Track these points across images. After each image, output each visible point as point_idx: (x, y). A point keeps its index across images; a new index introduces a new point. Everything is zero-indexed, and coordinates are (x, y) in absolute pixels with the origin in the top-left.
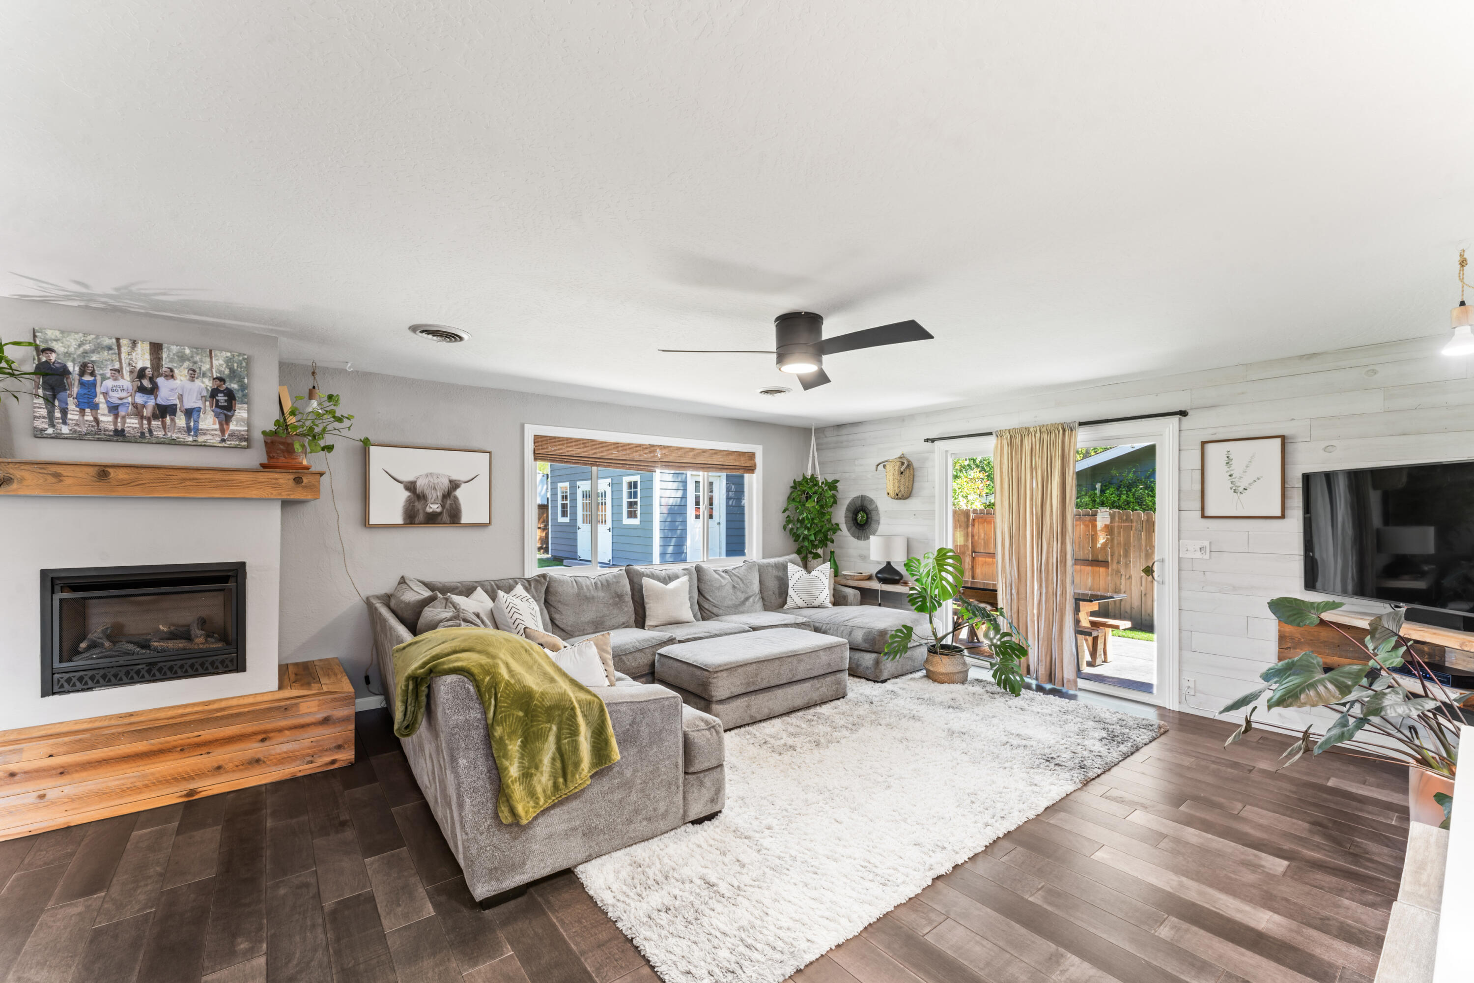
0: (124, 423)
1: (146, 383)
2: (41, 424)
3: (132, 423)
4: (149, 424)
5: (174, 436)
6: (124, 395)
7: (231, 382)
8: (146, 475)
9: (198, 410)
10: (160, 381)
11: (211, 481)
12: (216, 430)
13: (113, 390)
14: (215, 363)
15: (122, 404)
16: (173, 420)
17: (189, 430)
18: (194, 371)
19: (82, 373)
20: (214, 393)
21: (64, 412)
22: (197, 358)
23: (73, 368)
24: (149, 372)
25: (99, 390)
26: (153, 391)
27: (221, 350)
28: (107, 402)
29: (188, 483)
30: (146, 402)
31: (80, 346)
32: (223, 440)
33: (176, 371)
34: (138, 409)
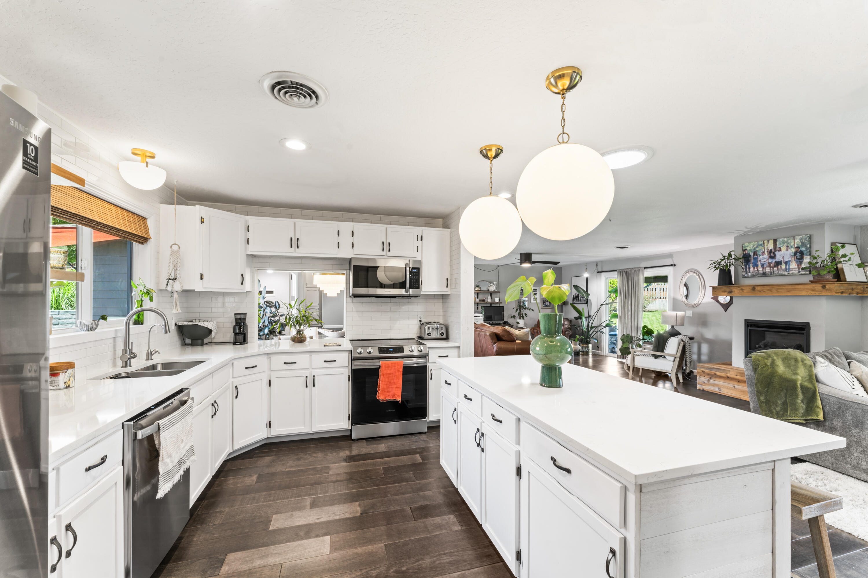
0: (765, 270)
1: (772, 255)
2: (744, 273)
3: (768, 269)
4: (773, 269)
5: (781, 273)
6: (765, 260)
7: (802, 248)
8: (766, 288)
9: (790, 261)
10: (777, 253)
11: (787, 289)
12: (796, 268)
13: (762, 259)
14: (796, 241)
15: (765, 263)
16: (781, 267)
17: (786, 269)
18: (788, 246)
19: (754, 255)
20: (795, 254)
21: (749, 269)
22: (789, 241)
23: (752, 254)
24: (773, 250)
25: (759, 260)
26: (774, 257)
27: (798, 236)
28: (761, 263)
29: (779, 290)
30: (772, 261)
31: (753, 246)
32: (799, 272)
33: (782, 248)
34: (770, 264)
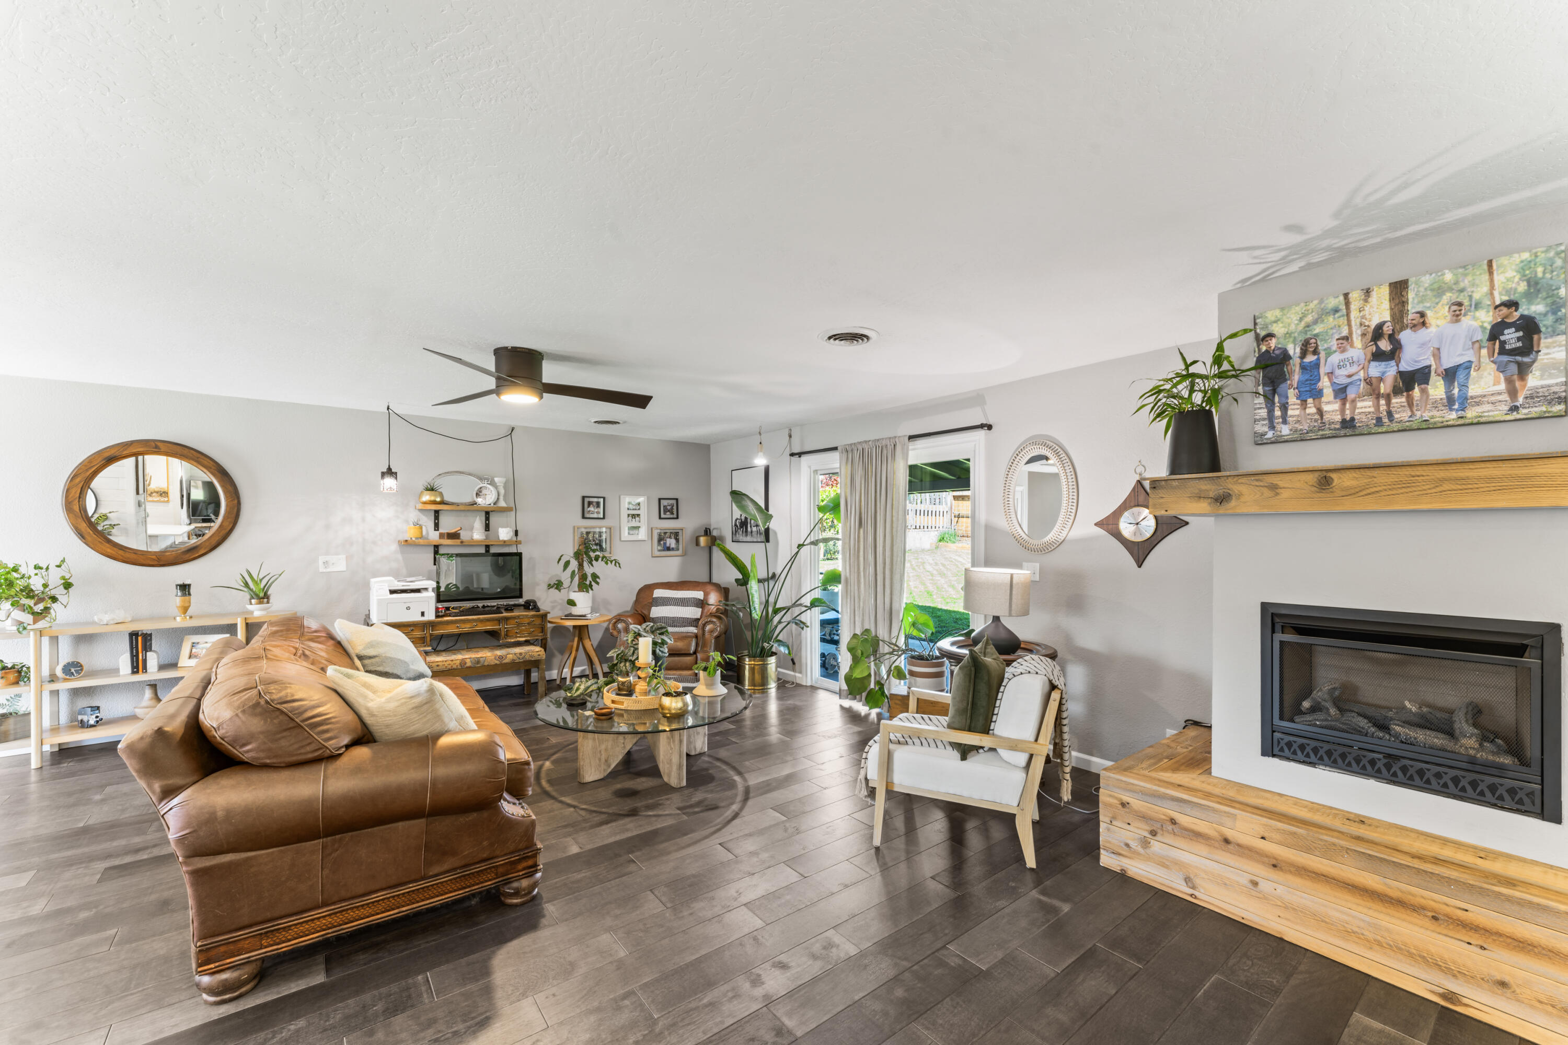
0: (1354, 408)
1: (1385, 345)
2: (1262, 427)
3: (1365, 406)
4: (1388, 403)
5: (1426, 415)
6: (1354, 369)
7: (1530, 302)
8: (1382, 478)
9: (1468, 366)
10: (1405, 337)
11: (1490, 479)
12: (1499, 394)
13: (1339, 367)
14: (1499, 278)
15: (1351, 383)
16: (1424, 392)
17: (1450, 401)
18: (1460, 304)
19: (1303, 354)
20: (1495, 333)
21: (1284, 408)
22: (1465, 283)
23: (1294, 350)
24: (1387, 329)
25: (1323, 370)
26: (1394, 354)
27: (1509, 253)
28: (1333, 384)
29: (1446, 486)
30: (1384, 373)
31: (1301, 319)
32: (1514, 409)
33: (1429, 314)
34: (1372, 386)
